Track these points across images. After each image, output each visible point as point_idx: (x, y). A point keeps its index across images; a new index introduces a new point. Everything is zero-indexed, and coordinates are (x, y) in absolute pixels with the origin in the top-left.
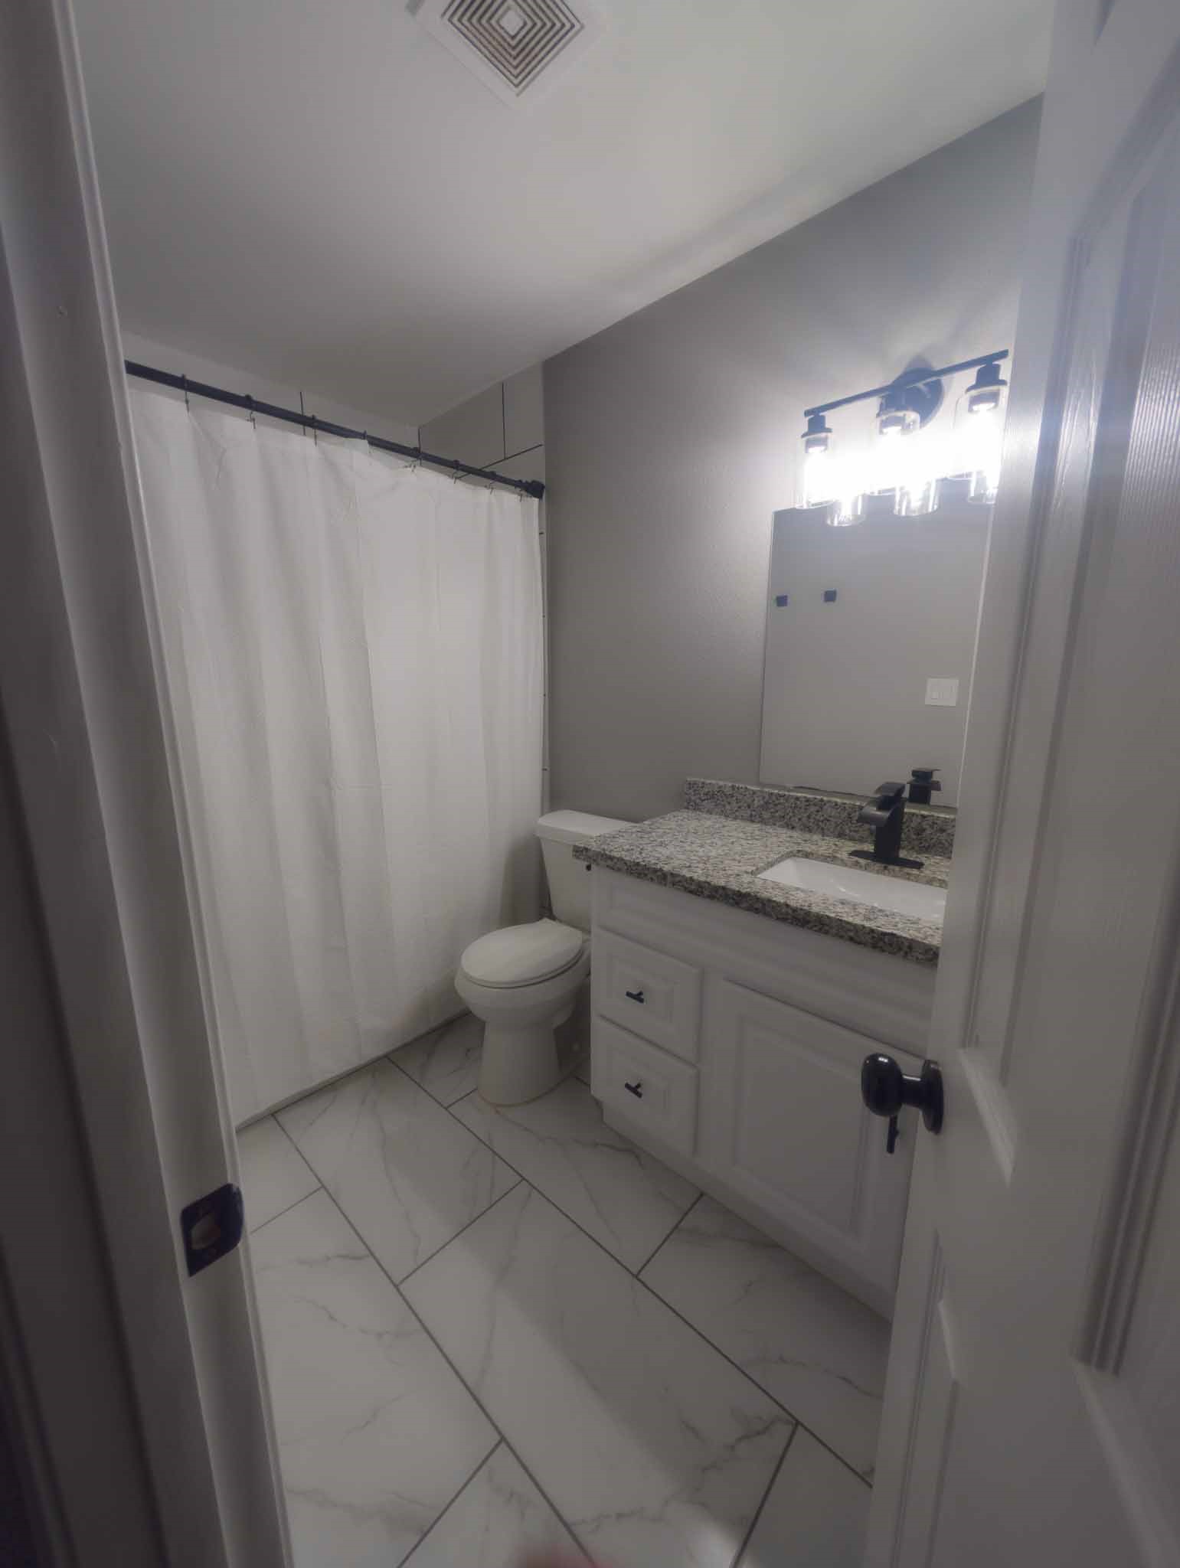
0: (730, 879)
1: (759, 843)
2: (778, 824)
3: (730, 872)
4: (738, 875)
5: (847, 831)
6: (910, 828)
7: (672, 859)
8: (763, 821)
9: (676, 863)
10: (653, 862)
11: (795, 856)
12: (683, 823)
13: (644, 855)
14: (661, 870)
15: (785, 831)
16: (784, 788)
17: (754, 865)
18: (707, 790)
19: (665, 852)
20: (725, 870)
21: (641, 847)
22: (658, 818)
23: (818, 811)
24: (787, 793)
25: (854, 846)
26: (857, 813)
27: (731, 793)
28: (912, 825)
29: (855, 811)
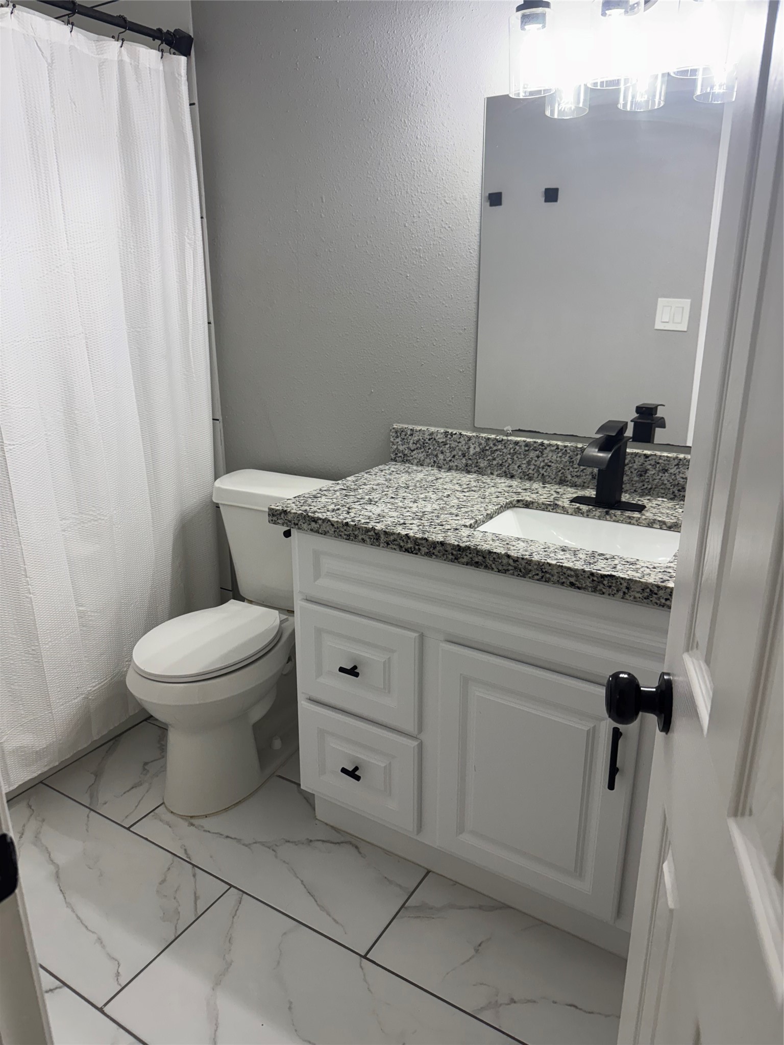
0: (449, 533)
1: (476, 495)
2: (496, 473)
3: (449, 527)
4: (457, 529)
5: (569, 477)
6: (633, 470)
7: (384, 517)
8: (480, 472)
9: (389, 521)
10: (363, 521)
11: (514, 506)
12: (392, 477)
13: (352, 515)
14: (373, 529)
15: (503, 481)
16: (501, 432)
17: (473, 518)
18: (416, 438)
19: (376, 510)
20: (442, 525)
21: (348, 506)
22: (363, 473)
23: (538, 457)
24: (505, 438)
25: (576, 492)
26: (579, 457)
27: (444, 440)
28: (635, 467)
29: (577, 455)
